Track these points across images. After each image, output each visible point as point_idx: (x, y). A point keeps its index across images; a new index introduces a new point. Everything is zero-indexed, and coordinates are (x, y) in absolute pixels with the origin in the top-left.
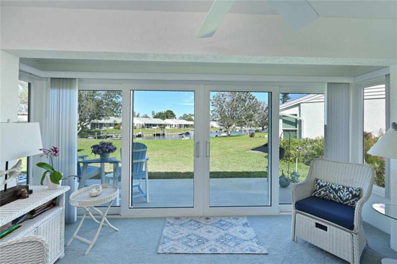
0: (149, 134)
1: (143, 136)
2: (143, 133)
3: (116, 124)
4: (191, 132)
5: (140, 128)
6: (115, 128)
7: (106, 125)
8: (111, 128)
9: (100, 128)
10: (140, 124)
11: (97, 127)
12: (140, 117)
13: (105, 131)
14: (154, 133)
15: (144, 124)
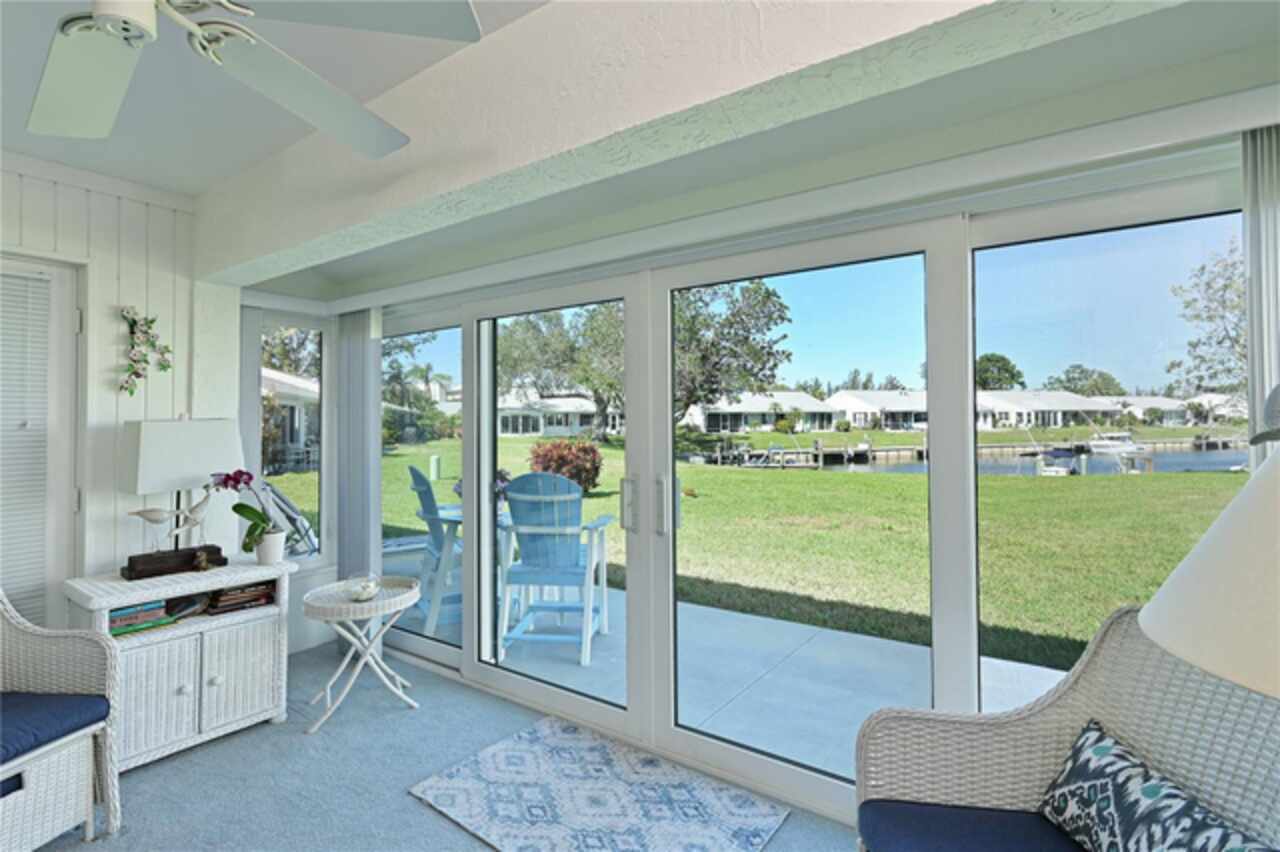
0: (898, 450)
1: (874, 458)
2: (874, 448)
3: (781, 416)
4: (1097, 446)
5: (864, 429)
6: (777, 430)
7: (749, 418)
8: (767, 428)
9: (732, 431)
10: (866, 414)
11: (724, 428)
12: (877, 386)
13: (746, 438)
14: (919, 448)
15: (878, 415)
